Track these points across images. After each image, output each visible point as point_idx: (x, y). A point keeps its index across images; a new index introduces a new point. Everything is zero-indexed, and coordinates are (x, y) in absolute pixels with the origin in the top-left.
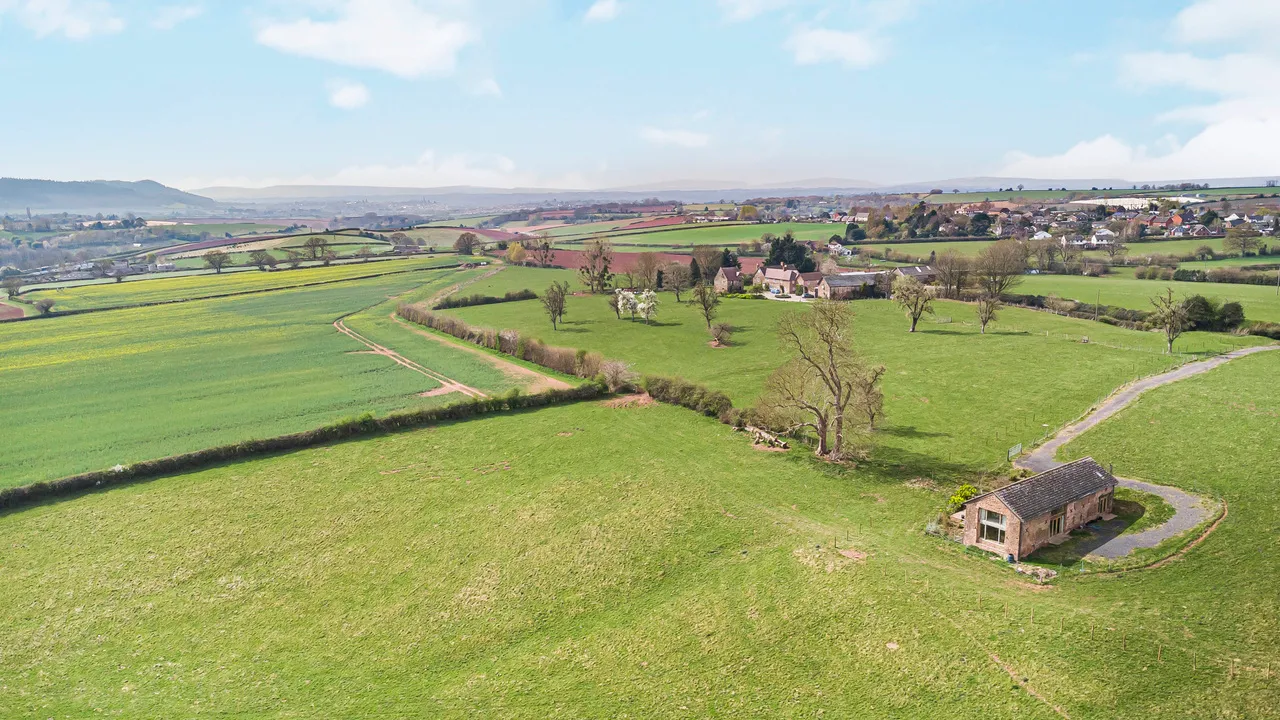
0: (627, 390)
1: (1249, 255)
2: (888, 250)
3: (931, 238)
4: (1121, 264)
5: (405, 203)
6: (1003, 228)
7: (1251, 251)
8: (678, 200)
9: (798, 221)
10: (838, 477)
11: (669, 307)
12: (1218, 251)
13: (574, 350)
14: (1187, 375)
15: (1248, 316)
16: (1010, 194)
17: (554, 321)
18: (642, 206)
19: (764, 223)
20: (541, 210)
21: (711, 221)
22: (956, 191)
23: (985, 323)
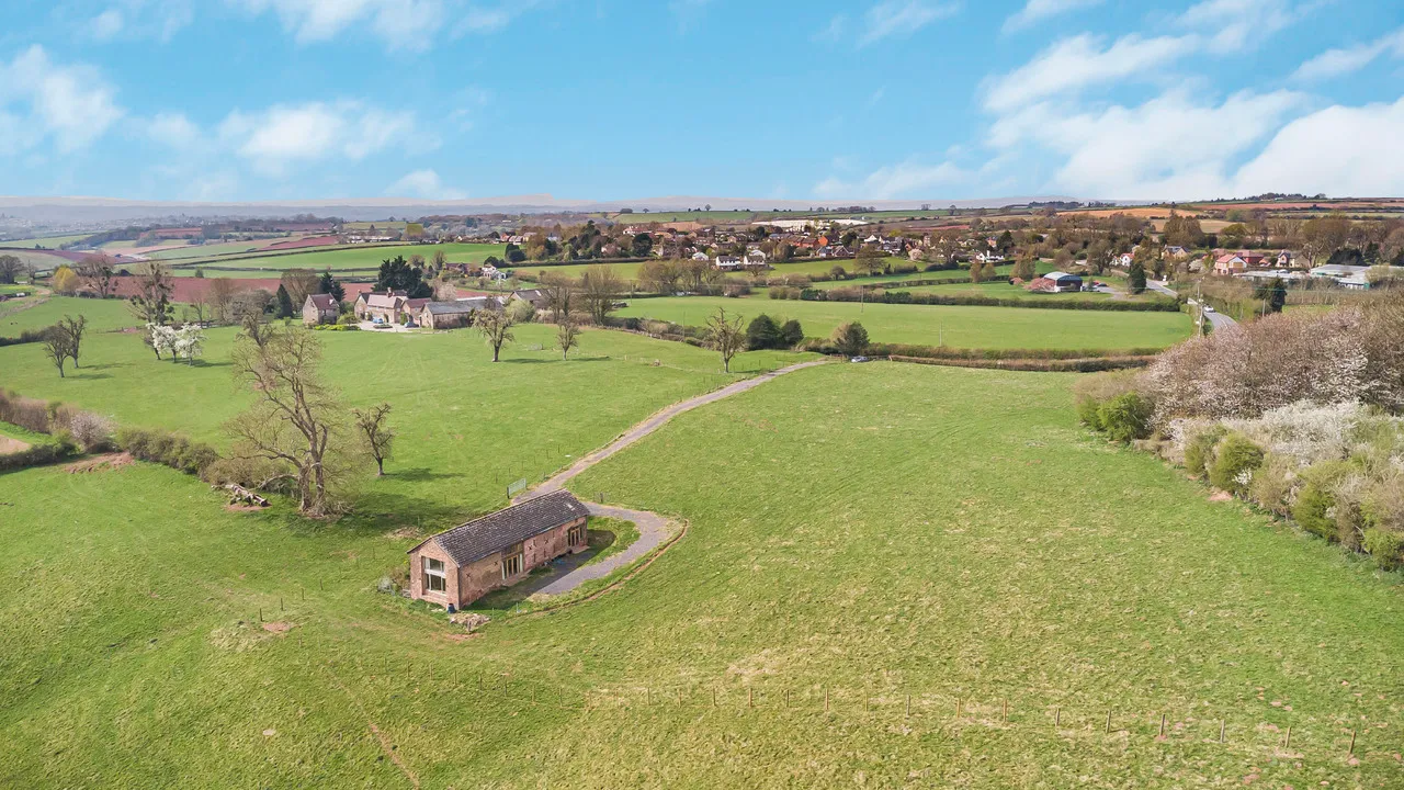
0: (104, 448)
1: (876, 275)
2: (542, 273)
3: (594, 259)
4: (763, 284)
6: (665, 248)
7: (878, 270)
8: (339, 217)
9: (461, 242)
10: (313, 535)
11: (227, 342)
12: (850, 272)
13: (47, 401)
14: (729, 394)
15: (806, 332)
16: (696, 215)
17: (60, 365)
18: (294, 222)
19: (425, 243)
20: (158, 227)
21: (368, 241)
22: (646, 210)
23: (566, 349)
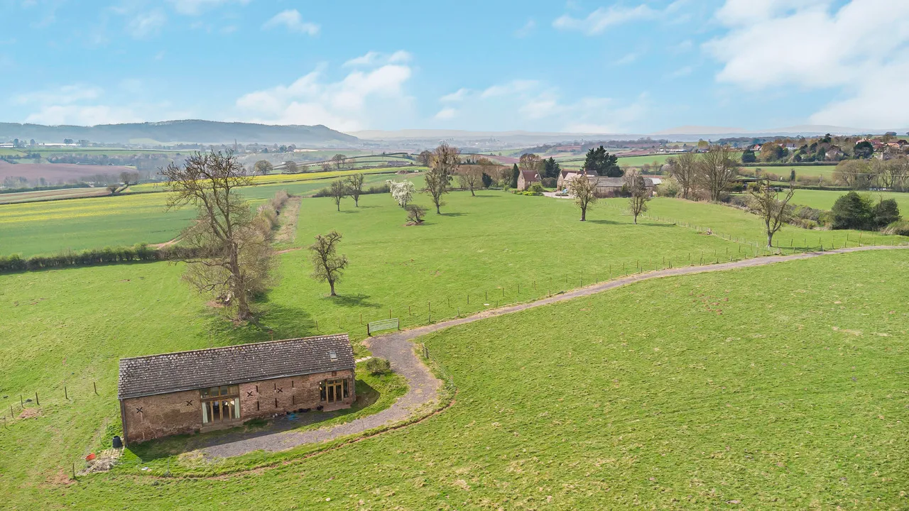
2: (758, 170)
5: (477, 141)
8: (666, 139)
14: (728, 269)
15: (903, 212)
17: (338, 204)
20: (560, 145)
23: (637, 214)
